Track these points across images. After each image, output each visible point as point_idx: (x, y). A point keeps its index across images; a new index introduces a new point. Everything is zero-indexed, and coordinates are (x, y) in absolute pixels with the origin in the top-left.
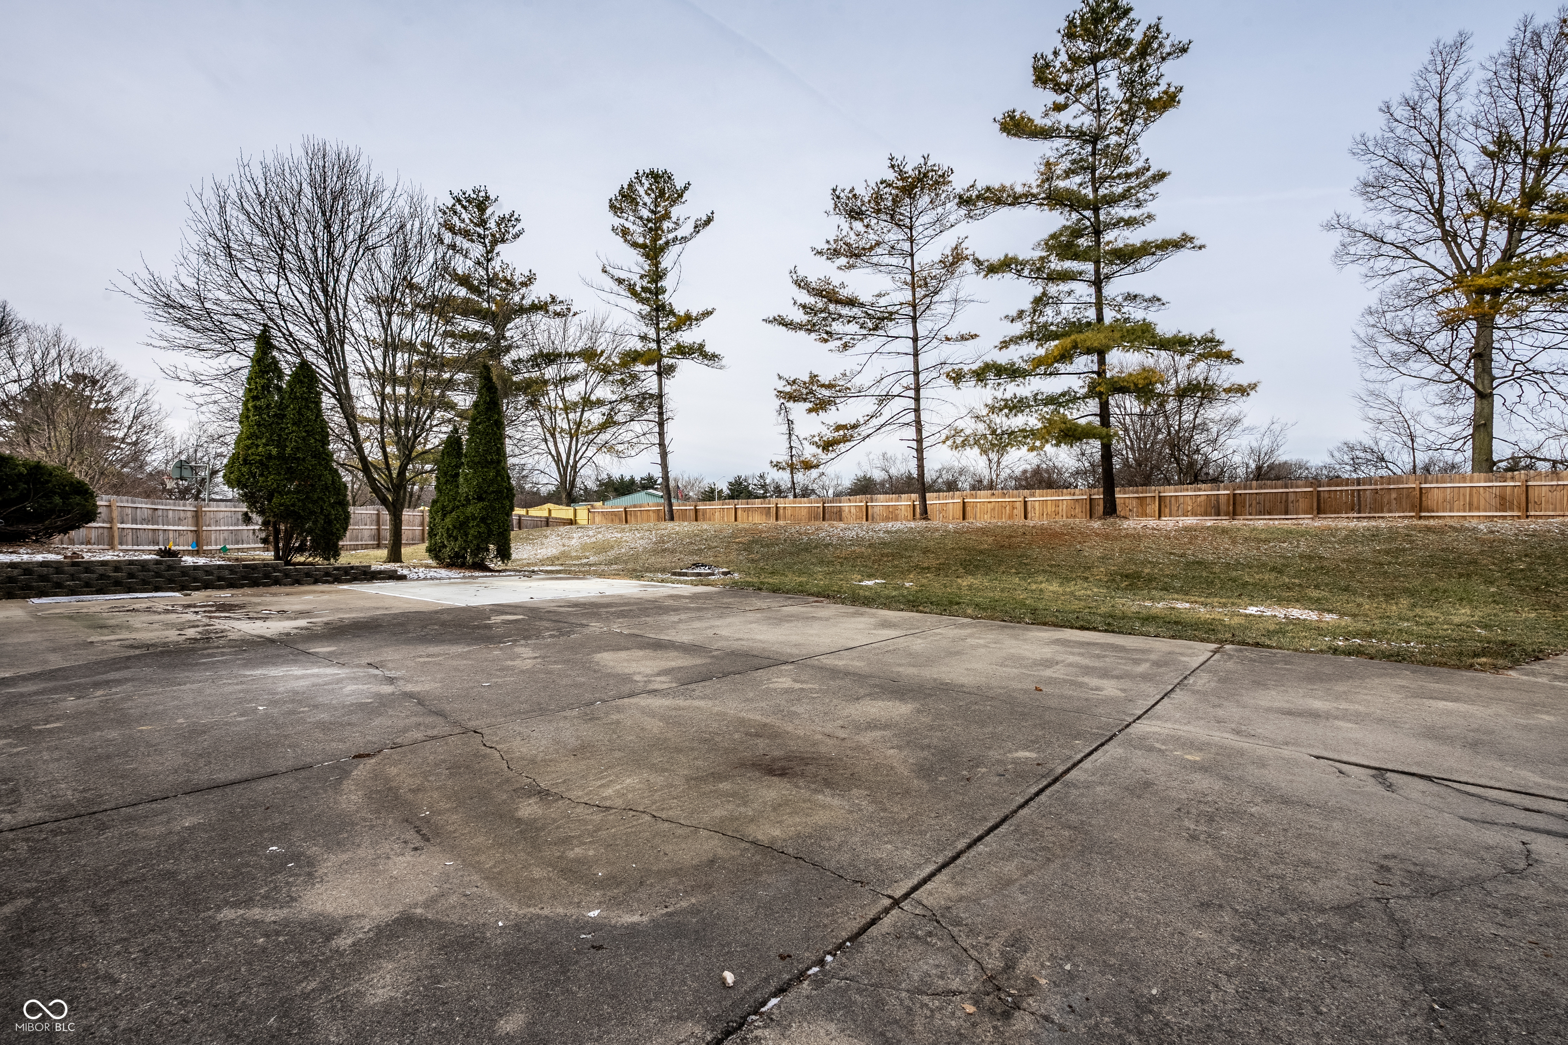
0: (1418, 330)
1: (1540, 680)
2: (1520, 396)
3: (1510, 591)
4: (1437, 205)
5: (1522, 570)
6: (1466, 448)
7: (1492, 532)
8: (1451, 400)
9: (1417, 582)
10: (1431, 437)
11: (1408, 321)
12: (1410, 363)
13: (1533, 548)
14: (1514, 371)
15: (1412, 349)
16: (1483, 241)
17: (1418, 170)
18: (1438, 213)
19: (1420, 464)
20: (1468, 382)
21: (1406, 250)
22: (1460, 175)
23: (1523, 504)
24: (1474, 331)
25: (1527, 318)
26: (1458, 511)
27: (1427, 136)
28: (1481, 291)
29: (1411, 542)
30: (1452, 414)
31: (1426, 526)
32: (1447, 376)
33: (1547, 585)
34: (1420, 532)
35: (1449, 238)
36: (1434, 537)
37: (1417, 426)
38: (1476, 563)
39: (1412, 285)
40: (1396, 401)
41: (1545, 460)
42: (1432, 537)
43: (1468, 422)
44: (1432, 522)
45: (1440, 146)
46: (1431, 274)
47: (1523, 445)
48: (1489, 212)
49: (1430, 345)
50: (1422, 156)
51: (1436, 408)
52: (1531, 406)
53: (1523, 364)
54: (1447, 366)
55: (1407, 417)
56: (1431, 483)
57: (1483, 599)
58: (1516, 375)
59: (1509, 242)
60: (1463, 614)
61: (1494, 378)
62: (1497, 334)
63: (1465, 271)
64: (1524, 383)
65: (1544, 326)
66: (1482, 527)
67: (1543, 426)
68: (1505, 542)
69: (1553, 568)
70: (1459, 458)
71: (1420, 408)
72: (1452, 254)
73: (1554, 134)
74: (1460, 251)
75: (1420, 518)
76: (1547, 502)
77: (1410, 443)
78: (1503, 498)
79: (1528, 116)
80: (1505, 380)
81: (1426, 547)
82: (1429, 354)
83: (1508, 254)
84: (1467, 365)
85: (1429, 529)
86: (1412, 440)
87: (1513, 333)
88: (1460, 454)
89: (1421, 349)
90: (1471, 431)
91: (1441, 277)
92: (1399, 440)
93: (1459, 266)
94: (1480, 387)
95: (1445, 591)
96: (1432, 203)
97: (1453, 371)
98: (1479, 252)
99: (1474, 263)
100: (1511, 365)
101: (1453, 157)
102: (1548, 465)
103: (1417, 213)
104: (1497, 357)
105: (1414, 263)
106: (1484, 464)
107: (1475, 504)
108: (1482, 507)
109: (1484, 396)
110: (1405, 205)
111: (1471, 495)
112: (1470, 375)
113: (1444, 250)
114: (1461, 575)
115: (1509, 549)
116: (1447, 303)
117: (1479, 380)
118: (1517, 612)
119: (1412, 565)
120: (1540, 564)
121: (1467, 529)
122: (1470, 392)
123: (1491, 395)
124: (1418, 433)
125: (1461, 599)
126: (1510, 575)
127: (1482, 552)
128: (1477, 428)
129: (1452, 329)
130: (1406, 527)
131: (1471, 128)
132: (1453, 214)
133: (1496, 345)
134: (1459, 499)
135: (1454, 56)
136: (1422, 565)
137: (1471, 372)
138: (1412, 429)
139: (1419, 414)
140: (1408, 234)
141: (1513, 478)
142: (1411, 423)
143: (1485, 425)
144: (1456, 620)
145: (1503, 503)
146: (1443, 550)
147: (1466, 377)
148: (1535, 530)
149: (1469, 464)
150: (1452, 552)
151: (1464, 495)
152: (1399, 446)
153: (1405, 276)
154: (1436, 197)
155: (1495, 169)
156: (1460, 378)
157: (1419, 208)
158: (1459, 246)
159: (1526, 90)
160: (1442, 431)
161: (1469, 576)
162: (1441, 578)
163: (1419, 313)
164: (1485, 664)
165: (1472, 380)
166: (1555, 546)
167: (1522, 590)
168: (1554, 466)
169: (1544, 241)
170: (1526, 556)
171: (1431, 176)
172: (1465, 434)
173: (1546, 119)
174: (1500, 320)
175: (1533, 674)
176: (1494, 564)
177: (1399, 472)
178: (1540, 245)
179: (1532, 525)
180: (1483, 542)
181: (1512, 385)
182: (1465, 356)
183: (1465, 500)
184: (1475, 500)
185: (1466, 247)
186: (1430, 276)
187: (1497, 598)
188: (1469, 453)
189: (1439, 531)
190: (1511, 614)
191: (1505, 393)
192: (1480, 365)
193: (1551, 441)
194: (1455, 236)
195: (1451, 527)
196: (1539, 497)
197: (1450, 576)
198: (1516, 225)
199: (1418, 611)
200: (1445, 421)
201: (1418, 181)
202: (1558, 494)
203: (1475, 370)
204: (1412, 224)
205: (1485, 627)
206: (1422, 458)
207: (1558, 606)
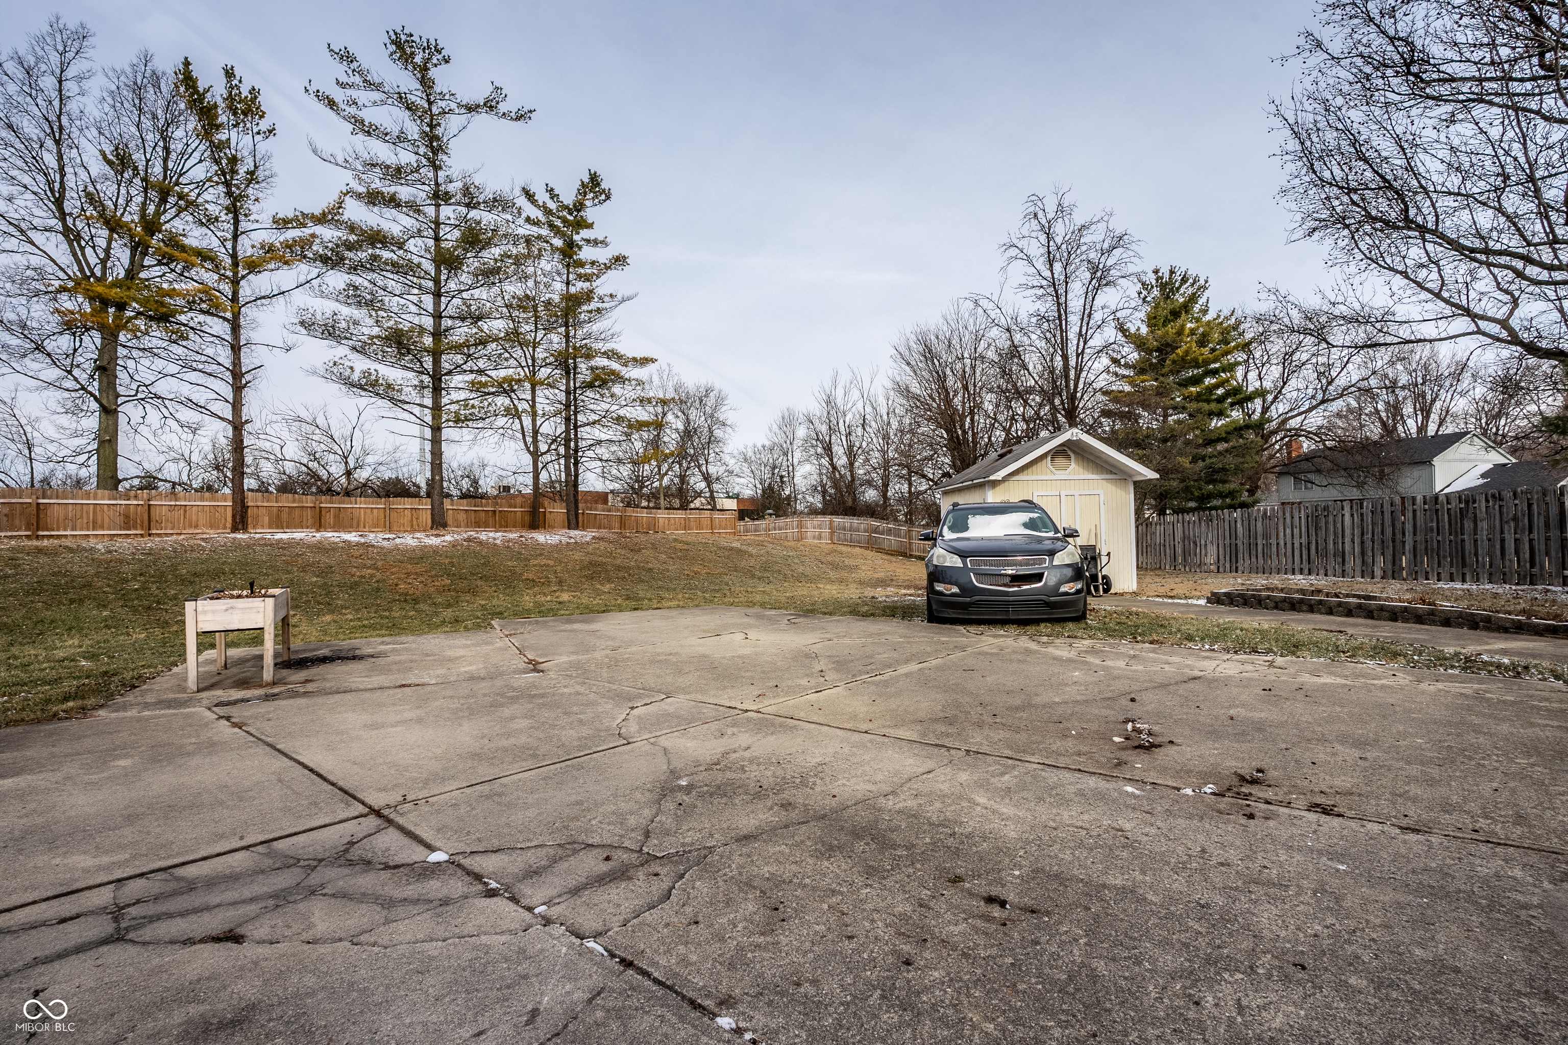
0: (35, 325)
1: (129, 714)
2: (143, 418)
3: (122, 612)
4: (57, 195)
5: (136, 590)
6: (90, 463)
7: (110, 552)
8: (75, 411)
9: (17, 615)
10: (52, 448)
11: (23, 312)
12: (27, 361)
13: (148, 566)
14: (137, 391)
15: (29, 346)
16: (107, 251)
17: (36, 146)
18: (59, 203)
19: (38, 477)
20: (92, 395)
21: (22, 232)
22: (83, 175)
23: (146, 523)
24: (98, 341)
25: (146, 342)
26: (81, 529)
27: (45, 112)
28: (105, 303)
29: (16, 567)
30: (74, 425)
31: (37, 547)
32: (70, 384)
33: (158, 603)
34: (28, 554)
35: (71, 236)
36: (46, 559)
37: (36, 434)
38: (90, 586)
39: (29, 273)
40: (9, 401)
41: (166, 481)
42: (43, 559)
43: (93, 436)
44: (45, 543)
45: (61, 133)
46: (50, 268)
47: (146, 466)
48: (114, 225)
49: (50, 346)
50: (42, 135)
51: (56, 416)
52: (153, 428)
53: (146, 386)
54: (70, 372)
55: (23, 421)
56: (51, 498)
57: (95, 625)
58: (140, 396)
59: (132, 262)
60: (70, 645)
61: (118, 396)
62: (121, 351)
63: (89, 278)
64: (147, 405)
65: (163, 355)
66: (100, 546)
67: (164, 449)
68: (121, 561)
69: (164, 586)
70: (84, 473)
71: (39, 414)
72: (74, 255)
73: (171, 178)
74: (83, 254)
75: (37, 537)
76: (167, 521)
77: (26, 452)
78: (127, 516)
79: (149, 150)
80: (131, 398)
81: (34, 571)
82: (49, 355)
83: (131, 274)
84: (92, 376)
85: (39, 550)
86: (29, 449)
87: (135, 353)
88: (84, 469)
89: (39, 348)
90: (96, 446)
91: (61, 275)
92: (13, 446)
93: (81, 270)
94: (105, 402)
95: (52, 621)
96: (52, 191)
97: (76, 379)
98: (104, 262)
99: (98, 273)
100: (134, 386)
101: (75, 150)
102: (168, 485)
103: (35, 193)
104: (122, 375)
105: (29, 247)
106: (109, 481)
107: (99, 522)
108: (106, 525)
109: (109, 412)
110: (19, 177)
111: (95, 512)
112: (95, 387)
113: (65, 246)
114: (72, 601)
115: (125, 568)
116: (67, 303)
117: (105, 395)
118: (128, 635)
119: (14, 594)
120: (153, 583)
121: (85, 549)
122: (94, 405)
123: (116, 412)
124: (35, 442)
125: (70, 629)
126: (124, 597)
127: (97, 574)
128: (102, 443)
129: (74, 334)
130: (12, 549)
131: (95, 132)
132: (76, 212)
133: (120, 362)
134: (82, 517)
135: (76, 45)
136: (27, 594)
137: (96, 384)
138: (29, 435)
139: (37, 419)
140: (22, 212)
141: (136, 497)
142: (28, 429)
143: (110, 441)
144: (60, 654)
145: (127, 521)
146: (54, 574)
147: (89, 388)
148: (151, 549)
149: (94, 480)
150: (65, 575)
151: (88, 513)
152: (12, 454)
153: (17, 257)
154: (57, 186)
155: (119, 185)
156: (83, 388)
157: (36, 189)
158: (82, 249)
159: (147, 123)
160: (64, 442)
161: (81, 601)
162: (48, 606)
163: (37, 307)
164: (72, 709)
165: (97, 394)
166: (168, 563)
167: (135, 610)
168: (173, 488)
169: (164, 275)
170: (141, 575)
171: (50, 160)
172: (90, 448)
173: (165, 160)
174: (122, 338)
175: (124, 708)
176: (109, 586)
177: (12, 484)
178: (161, 277)
179: (149, 543)
180: (100, 563)
181: (136, 406)
182: (89, 366)
183: (88, 518)
184: (99, 518)
185: (89, 251)
186: (50, 270)
187: (110, 622)
188: (94, 469)
189: (52, 553)
190: (122, 638)
191: (129, 412)
192: (105, 379)
193: (171, 464)
194: (78, 237)
195: (66, 547)
196: (161, 516)
197: (60, 603)
198: (139, 248)
199: (15, 650)
200: (68, 432)
201: (34, 158)
202: (176, 514)
203: (100, 383)
204: (29, 204)
205: (92, 657)
206: (41, 470)
207: (167, 623)
